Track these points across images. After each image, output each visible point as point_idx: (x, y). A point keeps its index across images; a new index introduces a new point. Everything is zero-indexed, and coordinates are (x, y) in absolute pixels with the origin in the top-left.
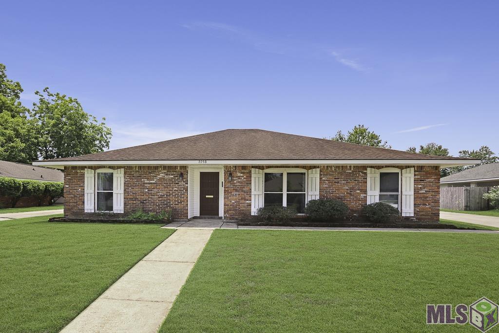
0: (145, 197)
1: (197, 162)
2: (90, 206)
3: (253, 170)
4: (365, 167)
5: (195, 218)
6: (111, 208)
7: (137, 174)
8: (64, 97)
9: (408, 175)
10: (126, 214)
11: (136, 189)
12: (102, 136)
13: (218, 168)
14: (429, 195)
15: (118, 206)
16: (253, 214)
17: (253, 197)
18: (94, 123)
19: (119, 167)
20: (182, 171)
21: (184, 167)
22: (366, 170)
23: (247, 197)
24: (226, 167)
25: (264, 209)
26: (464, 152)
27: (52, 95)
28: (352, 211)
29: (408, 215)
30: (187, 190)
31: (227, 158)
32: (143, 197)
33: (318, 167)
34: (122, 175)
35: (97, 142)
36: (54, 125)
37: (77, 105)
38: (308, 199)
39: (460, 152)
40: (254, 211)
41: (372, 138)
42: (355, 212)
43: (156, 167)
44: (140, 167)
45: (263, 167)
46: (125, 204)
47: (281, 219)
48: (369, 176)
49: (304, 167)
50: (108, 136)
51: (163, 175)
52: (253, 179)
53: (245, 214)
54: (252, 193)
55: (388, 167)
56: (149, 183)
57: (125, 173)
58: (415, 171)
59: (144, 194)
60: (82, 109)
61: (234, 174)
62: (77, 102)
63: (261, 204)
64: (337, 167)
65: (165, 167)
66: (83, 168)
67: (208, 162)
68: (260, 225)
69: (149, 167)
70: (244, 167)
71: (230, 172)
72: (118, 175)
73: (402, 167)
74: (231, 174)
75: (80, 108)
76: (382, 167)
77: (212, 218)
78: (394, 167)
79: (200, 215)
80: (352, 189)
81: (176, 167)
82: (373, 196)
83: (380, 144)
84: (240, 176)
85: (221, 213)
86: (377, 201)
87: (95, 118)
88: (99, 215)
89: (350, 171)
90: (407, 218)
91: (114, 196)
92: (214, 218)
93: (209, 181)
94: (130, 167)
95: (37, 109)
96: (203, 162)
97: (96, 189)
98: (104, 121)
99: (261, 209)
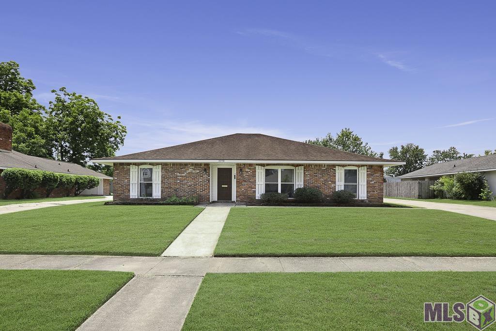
0: (177, 186)
1: (217, 161)
2: (134, 193)
3: (257, 167)
4: (334, 166)
5: (214, 202)
6: (151, 195)
7: (172, 169)
8: (81, 96)
9: (363, 171)
10: (163, 199)
11: (171, 181)
12: (117, 134)
13: (231, 165)
14: (376, 185)
15: (157, 193)
16: (257, 198)
17: (257, 186)
18: (110, 121)
19: (157, 164)
20: (206, 167)
21: (207, 165)
22: (335, 167)
23: (253, 186)
24: (238, 164)
25: (265, 194)
26: (438, 152)
27: (68, 95)
28: (326, 195)
29: (363, 199)
30: (209, 181)
31: (239, 158)
32: (176, 186)
33: (303, 165)
34: (160, 170)
35: (112, 139)
36: (72, 123)
37: (94, 105)
38: (296, 187)
39: (434, 152)
40: (258, 196)
41: (355, 140)
42: (328, 196)
43: (186, 164)
44: (174, 164)
45: (264, 165)
46: (162, 191)
47: (277, 201)
48: (337, 171)
49: (293, 165)
50: (123, 134)
51: (191, 170)
52: (257, 173)
53: (251, 199)
54: (256, 184)
55: (350, 165)
56: (181, 176)
57: (162, 169)
58: (367, 169)
59: (176, 184)
60: (98, 108)
61: (244, 170)
62: (94, 102)
63: (263, 191)
64: (316, 165)
65: (192, 164)
66: (129, 164)
67: (226, 161)
68: (262, 205)
69: (181, 164)
70: (250, 165)
71: (240, 168)
72: (156, 170)
73: (359, 166)
74: (241, 170)
75: (96, 107)
76: (346, 166)
77: (226, 202)
78: (353, 165)
79: (218, 199)
80: (326, 180)
81: (201, 164)
82: (340, 185)
83: (362, 145)
84: (248, 171)
85: (234, 198)
86: (343, 189)
87: (110, 116)
88: (142, 199)
89: (324, 168)
90: (362, 201)
91: (154, 186)
92: (228, 202)
93: (224, 175)
94: (166, 164)
95: (53, 107)
96: (222, 161)
97: (139, 180)
98: (119, 120)
99: (263, 194)
